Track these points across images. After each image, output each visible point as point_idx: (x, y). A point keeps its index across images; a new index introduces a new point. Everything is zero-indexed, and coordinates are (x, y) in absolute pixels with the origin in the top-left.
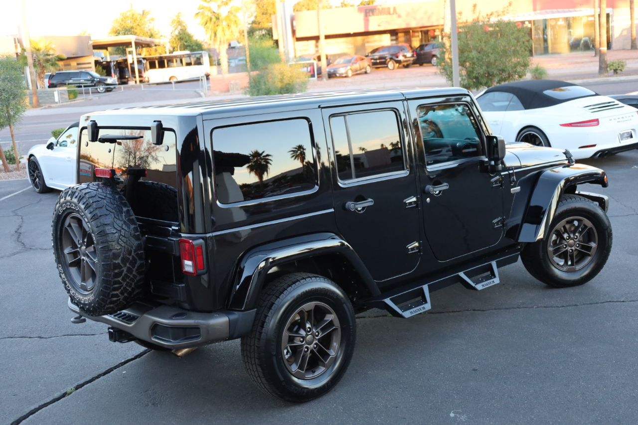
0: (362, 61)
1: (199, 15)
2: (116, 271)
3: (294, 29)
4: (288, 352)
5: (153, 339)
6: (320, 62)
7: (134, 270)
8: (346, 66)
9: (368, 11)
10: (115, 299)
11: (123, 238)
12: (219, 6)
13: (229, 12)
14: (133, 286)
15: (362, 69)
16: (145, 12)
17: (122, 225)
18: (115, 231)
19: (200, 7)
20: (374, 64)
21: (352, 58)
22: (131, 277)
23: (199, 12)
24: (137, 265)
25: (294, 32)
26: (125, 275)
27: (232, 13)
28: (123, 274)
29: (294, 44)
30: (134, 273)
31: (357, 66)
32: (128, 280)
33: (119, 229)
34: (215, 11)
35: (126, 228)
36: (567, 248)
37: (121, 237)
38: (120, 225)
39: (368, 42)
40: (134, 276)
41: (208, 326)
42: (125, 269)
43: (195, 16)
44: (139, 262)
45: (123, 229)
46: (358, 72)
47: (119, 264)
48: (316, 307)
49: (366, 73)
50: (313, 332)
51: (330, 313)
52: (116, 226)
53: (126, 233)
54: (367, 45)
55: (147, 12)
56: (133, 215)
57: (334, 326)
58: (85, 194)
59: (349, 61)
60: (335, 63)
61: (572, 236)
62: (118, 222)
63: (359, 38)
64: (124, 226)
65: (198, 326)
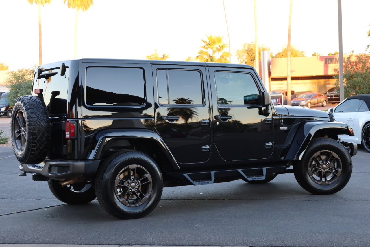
0: (321, 97)
1: (199, 57)
2: (34, 137)
3: (270, 71)
4: (120, 191)
5: (49, 174)
6: (287, 96)
7: (44, 138)
8: (307, 100)
9: (327, 60)
10: (33, 152)
11: (39, 120)
12: (214, 52)
13: (221, 56)
14: (43, 146)
15: (320, 103)
16: (165, 56)
17: (40, 114)
18: (36, 116)
19: (200, 51)
20: (329, 100)
21: (312, 94)
22: (42, 141)
23: (199, 55)
24: (46, 135)
25: (270, 73)
26: (39, 139)
27: (223, 57)
28: (38, 139)
29: (270, 82)
30: (44, 139)
31: (315, 100)
32: (40, 143)
33: (38, 115)
34: (211, 55)
35: (42, 116)
36: (321, 170)
37: (38, 120)
38: (39, 114)
39: (329, 84)
40: (43, 141)
41: (73, 165)
42: (39, 137)
43: (196, 58)
44: (46, 134)
45: (40, 116)
46: (316, 105)
47: (35, 133)
48: (138, 167)
49: (323, 106)
50: (135, 181)
51: (147, 173)
52: (37, 114)
53: (41, 118)
54: (327, 86)
55: (166, 56)
56: (46, 111)
57: (148, 181)
58: (25, 98)
59: (310, 96)
60: (299, 97)
61: (325, 163)
62: (38, 112)
63: (322, 81)
64: (41, 115)
65: (68, 165)
